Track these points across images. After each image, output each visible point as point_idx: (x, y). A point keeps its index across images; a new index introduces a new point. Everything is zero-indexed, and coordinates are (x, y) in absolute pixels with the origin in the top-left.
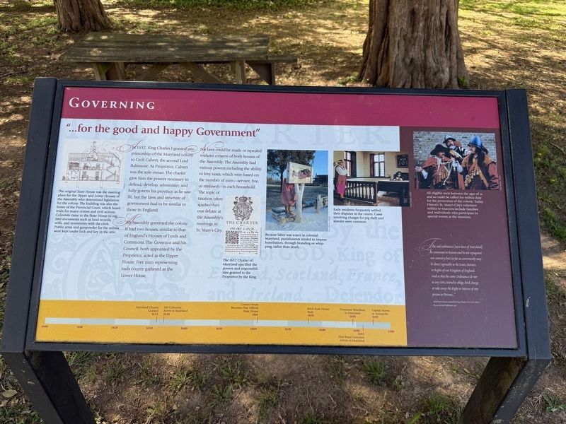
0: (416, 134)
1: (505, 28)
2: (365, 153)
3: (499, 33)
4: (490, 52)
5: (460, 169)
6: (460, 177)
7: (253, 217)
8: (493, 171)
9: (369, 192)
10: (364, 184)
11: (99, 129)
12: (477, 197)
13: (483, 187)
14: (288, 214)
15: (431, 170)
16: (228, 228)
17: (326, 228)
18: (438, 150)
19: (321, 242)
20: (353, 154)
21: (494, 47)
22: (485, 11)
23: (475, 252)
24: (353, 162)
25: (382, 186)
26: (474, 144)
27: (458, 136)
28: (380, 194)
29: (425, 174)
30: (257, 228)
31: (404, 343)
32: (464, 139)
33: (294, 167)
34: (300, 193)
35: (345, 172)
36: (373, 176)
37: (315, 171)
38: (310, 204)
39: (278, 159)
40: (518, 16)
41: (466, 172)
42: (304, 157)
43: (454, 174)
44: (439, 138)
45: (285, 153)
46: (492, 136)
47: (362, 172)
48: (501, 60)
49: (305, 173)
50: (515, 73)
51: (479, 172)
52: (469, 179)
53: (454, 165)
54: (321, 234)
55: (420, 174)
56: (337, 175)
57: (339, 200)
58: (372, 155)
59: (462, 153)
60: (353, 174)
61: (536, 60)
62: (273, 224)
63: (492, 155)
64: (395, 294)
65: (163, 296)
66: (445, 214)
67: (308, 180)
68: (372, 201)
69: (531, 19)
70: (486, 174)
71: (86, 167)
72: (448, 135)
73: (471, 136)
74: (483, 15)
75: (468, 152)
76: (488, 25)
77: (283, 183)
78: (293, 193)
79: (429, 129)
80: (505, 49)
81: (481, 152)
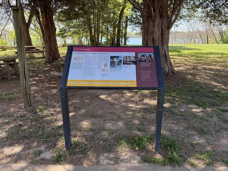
0: (138, 53)
1: (191, 61)
2: (129, 56)
3: (189, 62)
4: (185, 67)
5: (147, 59)
6: (147, 60)
7: (108, 67)
8: (153, 59)
9: (129, 63)
10: (128, 61)
11: (79, 53)
12: (150, 63)
13: (151, 62)
14: (114, 66)
15: (141, 59)
16: (103, 68)
17: (121, 68)
18: (142, 56)
19: (120, 71)
20: (126, 57)
21: (187, 65)
22: (185, 57)
23: (150, 72)
24: (126, 58)
25: (132, 62)
26: (149, 55)
27: (146, 54)
28: (132, 63)
29: (140, 60)
30: (108, 68)
31: (136, 87)
32: (147, 54)
33: (115, 59)
34: (116, 63)
35: (125, 59)
36: (130, 60)
37: (119, 59)
38: (118, 64)
39: (112, 58)
40: (196, 58)
41: (148, 59)
42: (117, 57)
43: (145, 60)
44: (143, 54)
45: (114, 57)
46: (153, 53)
47: (128, 59)
48: (188, 68)
49: (117, 60)
50: (192, 71)
51: (150, 59)
52: (148, 60)
53: (145, 58)
54: (120, 69)
55: (139, 60)
56: (123, 60)
57: (124, 64)
58: (130, 57)
59: (147, 56)
60: (127, 60)
61: (200, 68)
62: (111, 68)
63: (153, 56)
64: (135, 79)
65: (91, 79)
66: (144, 66)
67: (118, 61)
68: (130, 64)
69: (201, 59)
70: (152, 59)
71: (77, 59)
72: (144, 53)
73: (149, 54)
74: (184, 58)
75: (148, 56)
76: (186, 60)
77: (113, 61)
78: (115, 63)
79: (140, 53)
80: (190, 66)
81: (150, 56)
